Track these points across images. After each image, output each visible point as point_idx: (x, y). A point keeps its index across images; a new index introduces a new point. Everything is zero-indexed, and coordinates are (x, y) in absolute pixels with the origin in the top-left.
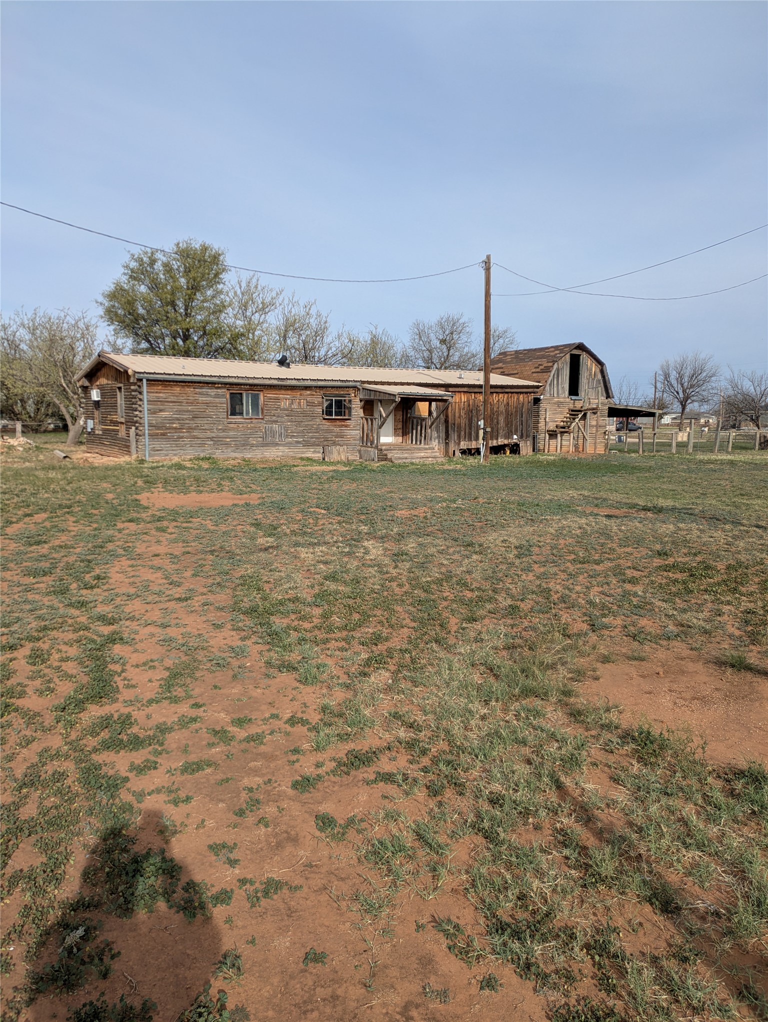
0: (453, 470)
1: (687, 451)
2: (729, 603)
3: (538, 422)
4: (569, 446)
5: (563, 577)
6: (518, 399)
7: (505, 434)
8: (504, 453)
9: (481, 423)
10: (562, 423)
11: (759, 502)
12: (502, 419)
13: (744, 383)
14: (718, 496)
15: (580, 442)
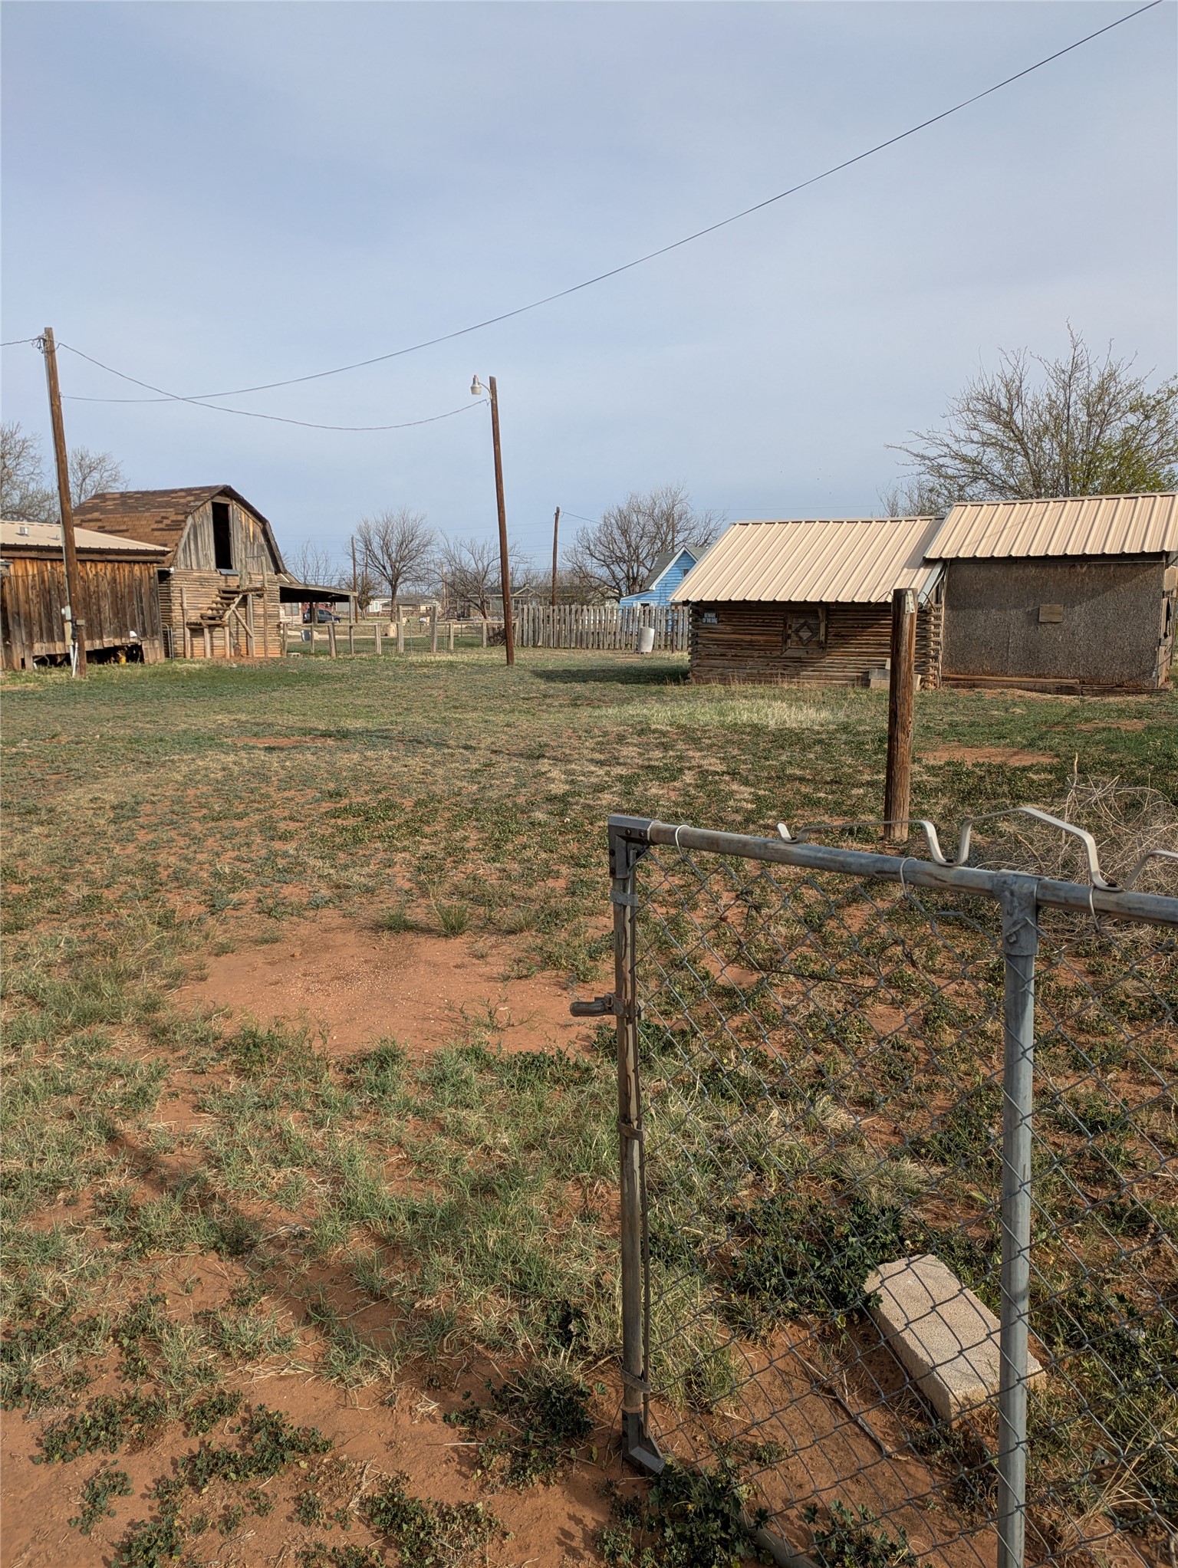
0: (20, 692)
1: (397, 650)
2: (405, 849)
3: (170, 610)
4: (224, 648)
5: (182, 844)
6: (131, 572)
7: (115, 629)
8: (117, 661)
9: (67, 611)
10: (210, 612)
11: (475, 715)
12: (106, 606)
13: (463, 556)
14: (425, 711)
15: (242, 640)
